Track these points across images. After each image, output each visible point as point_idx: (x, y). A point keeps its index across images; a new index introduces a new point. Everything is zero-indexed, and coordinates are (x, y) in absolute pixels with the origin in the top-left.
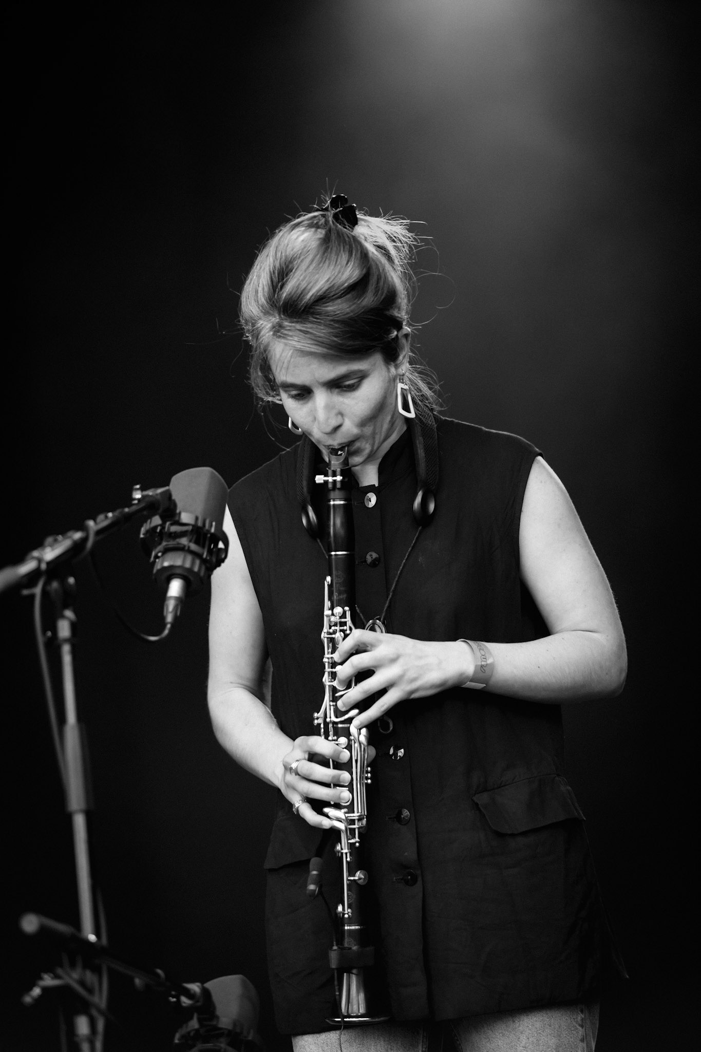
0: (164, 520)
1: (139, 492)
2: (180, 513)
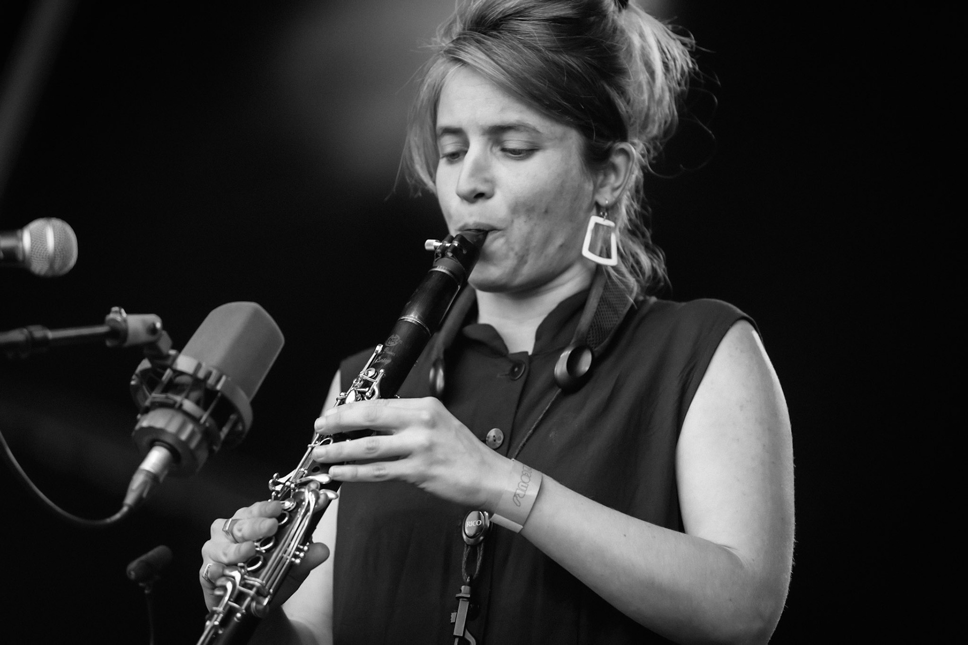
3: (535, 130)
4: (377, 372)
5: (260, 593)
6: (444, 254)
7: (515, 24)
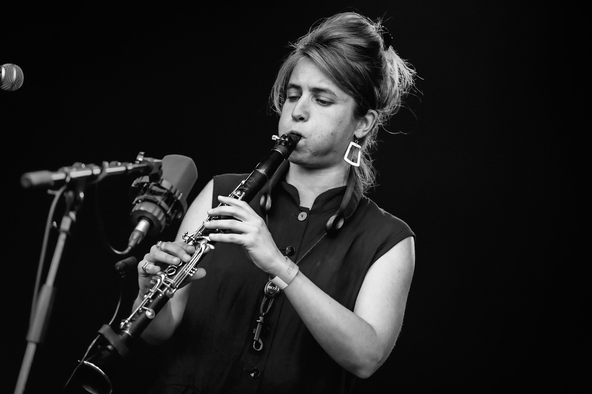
1: (142, 157)
3: (334, 94)
4: (241, 193)
5: (172, 287)
6: (280, 144)
7: (336, 43)
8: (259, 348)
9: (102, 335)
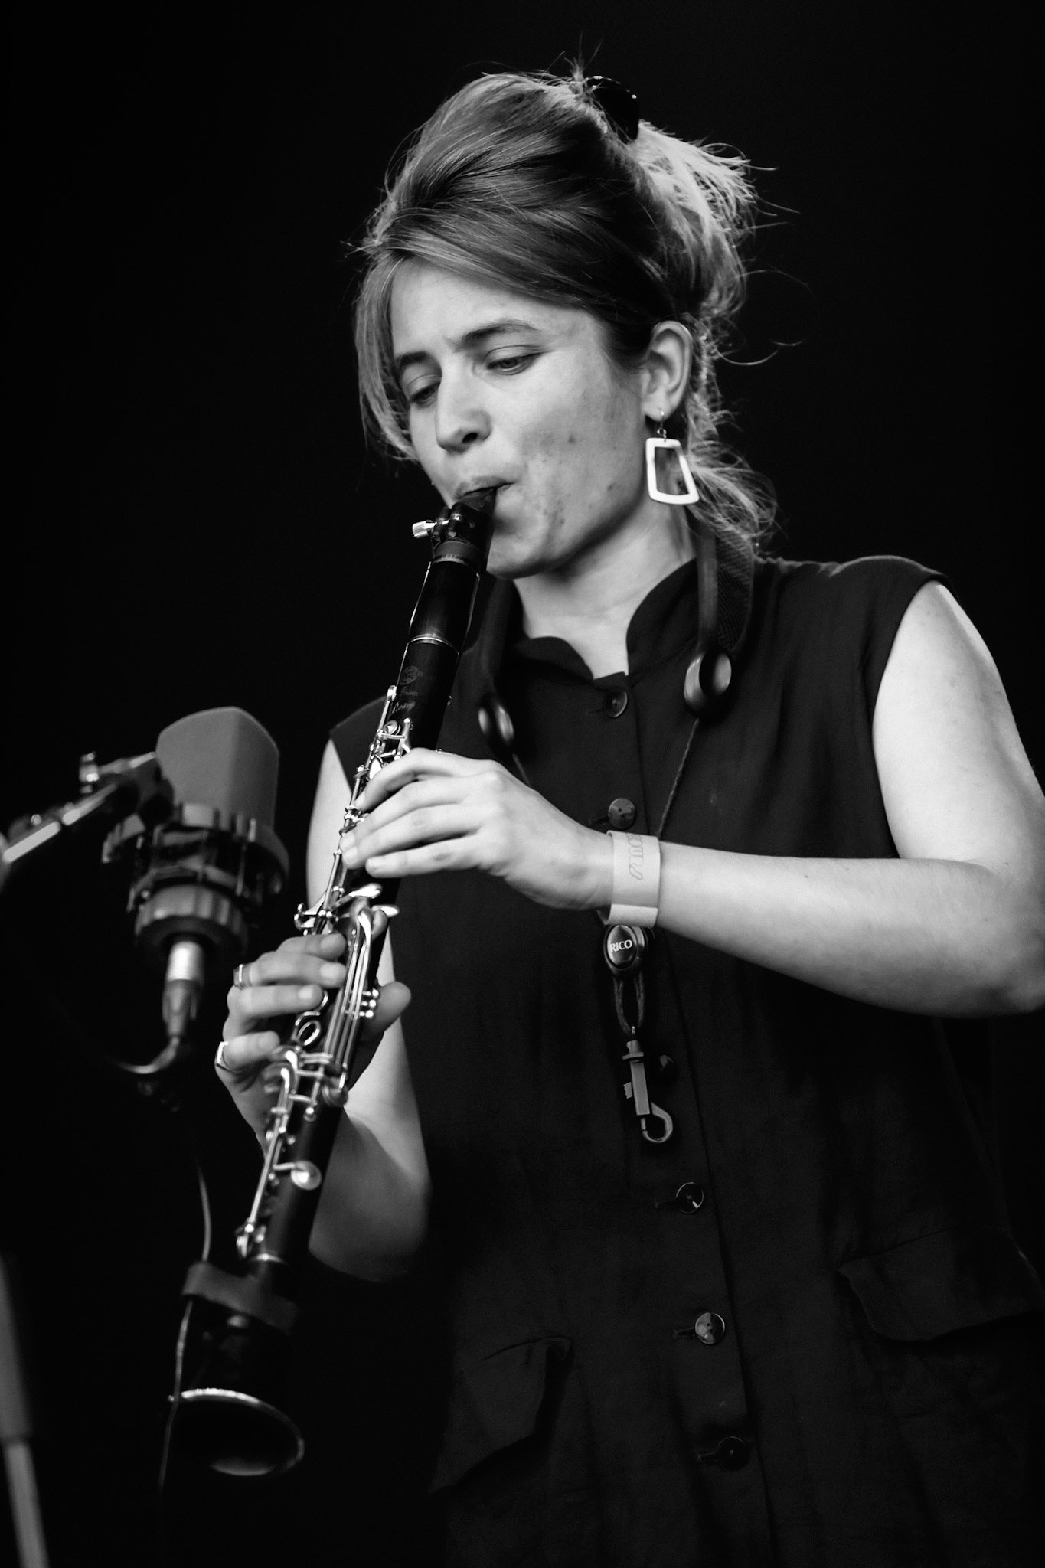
0: (149, 823)
1: (94, 769)
2: (181, 808)
4: (401, 724)
5: (331, 1072)
6: (443, 537)
7: (467, 183)
8: (663, 1133)
9: (198, 1300)
